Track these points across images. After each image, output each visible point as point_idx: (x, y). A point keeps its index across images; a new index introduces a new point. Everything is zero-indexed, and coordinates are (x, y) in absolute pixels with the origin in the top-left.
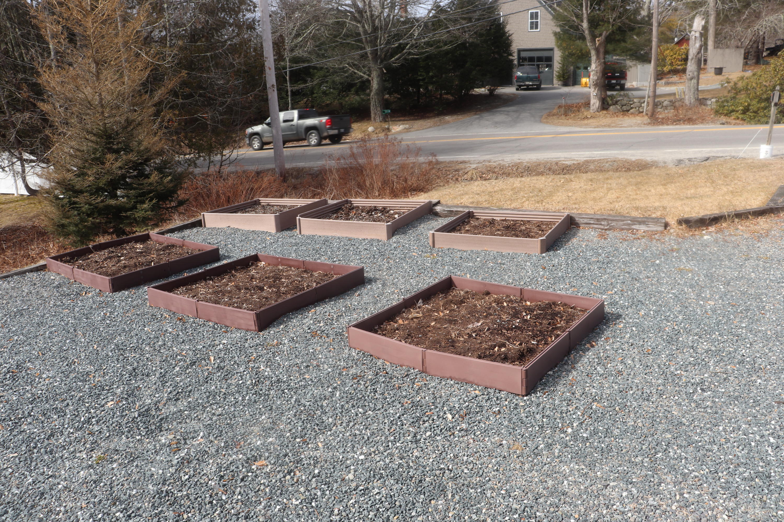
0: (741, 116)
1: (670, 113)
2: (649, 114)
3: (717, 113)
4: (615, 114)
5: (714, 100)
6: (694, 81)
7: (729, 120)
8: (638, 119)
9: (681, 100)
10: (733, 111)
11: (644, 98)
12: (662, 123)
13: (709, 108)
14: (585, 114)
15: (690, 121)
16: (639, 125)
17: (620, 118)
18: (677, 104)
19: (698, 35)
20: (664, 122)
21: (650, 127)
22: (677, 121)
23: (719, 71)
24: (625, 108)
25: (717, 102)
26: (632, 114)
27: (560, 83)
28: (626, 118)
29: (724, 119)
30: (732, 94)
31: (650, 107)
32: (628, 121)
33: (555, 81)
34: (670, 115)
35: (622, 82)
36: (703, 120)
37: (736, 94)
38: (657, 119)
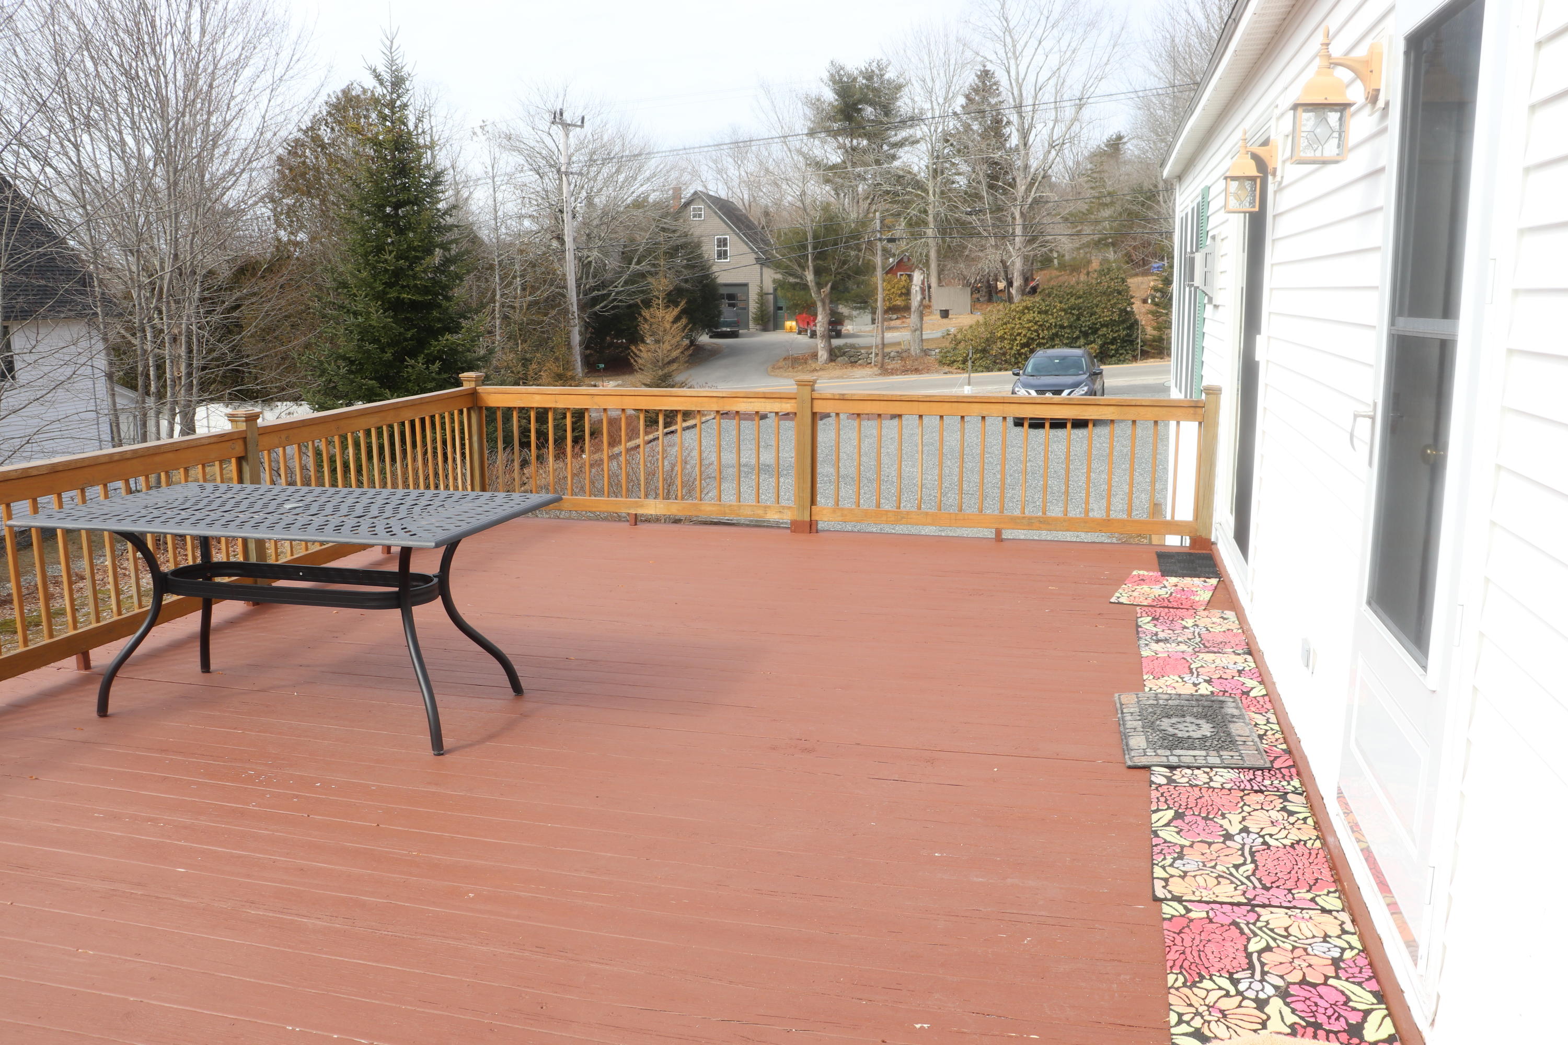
0: (961, 366)
1: (897, 364)
2: (879, 365)
3: (941, 363)
4: (844, 365)
5: (937, 351)
6: (918, 333)
7: (951, 370)
8: (868, 371)
9: (908, 350)
10: (955, 361)
11: (871, 347)
12: (892, 374)
13: (933, 358)
14: (814, 366)
15: (917, 371)
16: (870, 376)
17: (850, 369)
18: (904, 355)
19: (918, 288)
20: (893, 372)
21: (880, 377)
22: (905, 371)
23: (945, 314)
24: (852, 359)
25: (940, 352)
26: (860, 365)
27: (758, 327)
28: (855, 369)
29: (946, 369)
30: (953, 346)
31: (880, 358)
32: (858, 372)
33: (751, 325)
34: (898, 366)
35: (839, 328)
36: (928, 370)
37: (957, 345)
38: (886, 370)
